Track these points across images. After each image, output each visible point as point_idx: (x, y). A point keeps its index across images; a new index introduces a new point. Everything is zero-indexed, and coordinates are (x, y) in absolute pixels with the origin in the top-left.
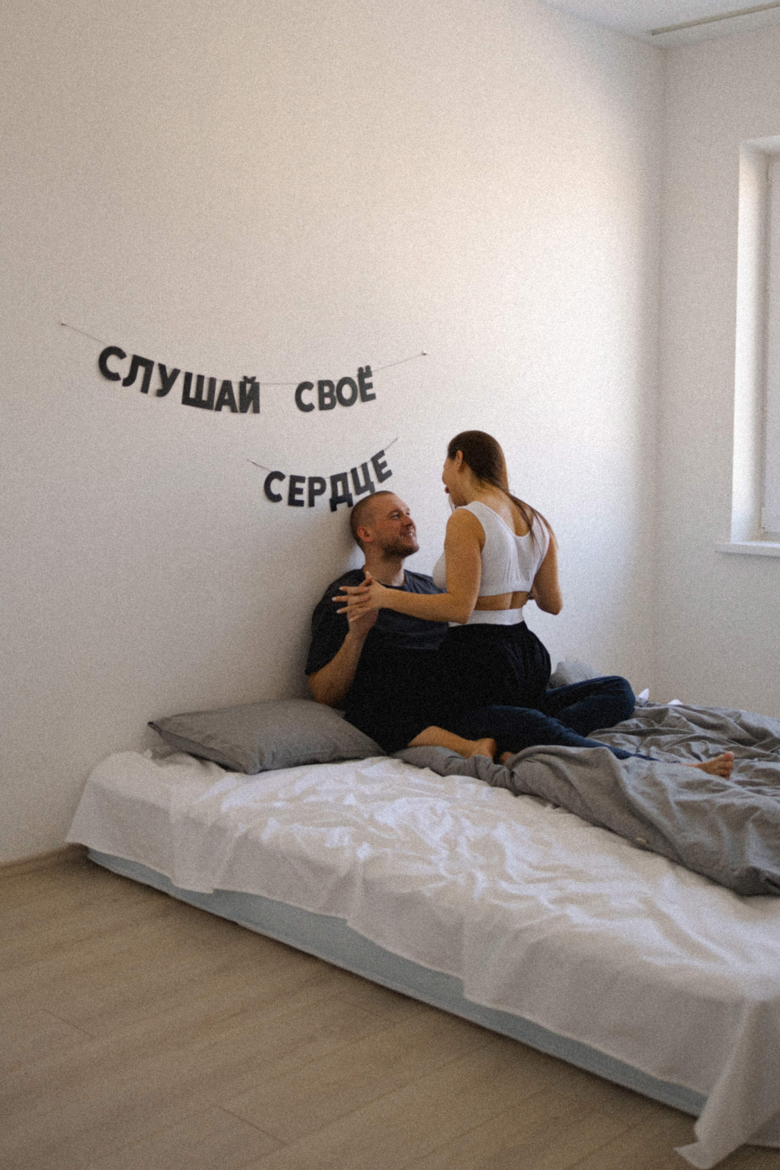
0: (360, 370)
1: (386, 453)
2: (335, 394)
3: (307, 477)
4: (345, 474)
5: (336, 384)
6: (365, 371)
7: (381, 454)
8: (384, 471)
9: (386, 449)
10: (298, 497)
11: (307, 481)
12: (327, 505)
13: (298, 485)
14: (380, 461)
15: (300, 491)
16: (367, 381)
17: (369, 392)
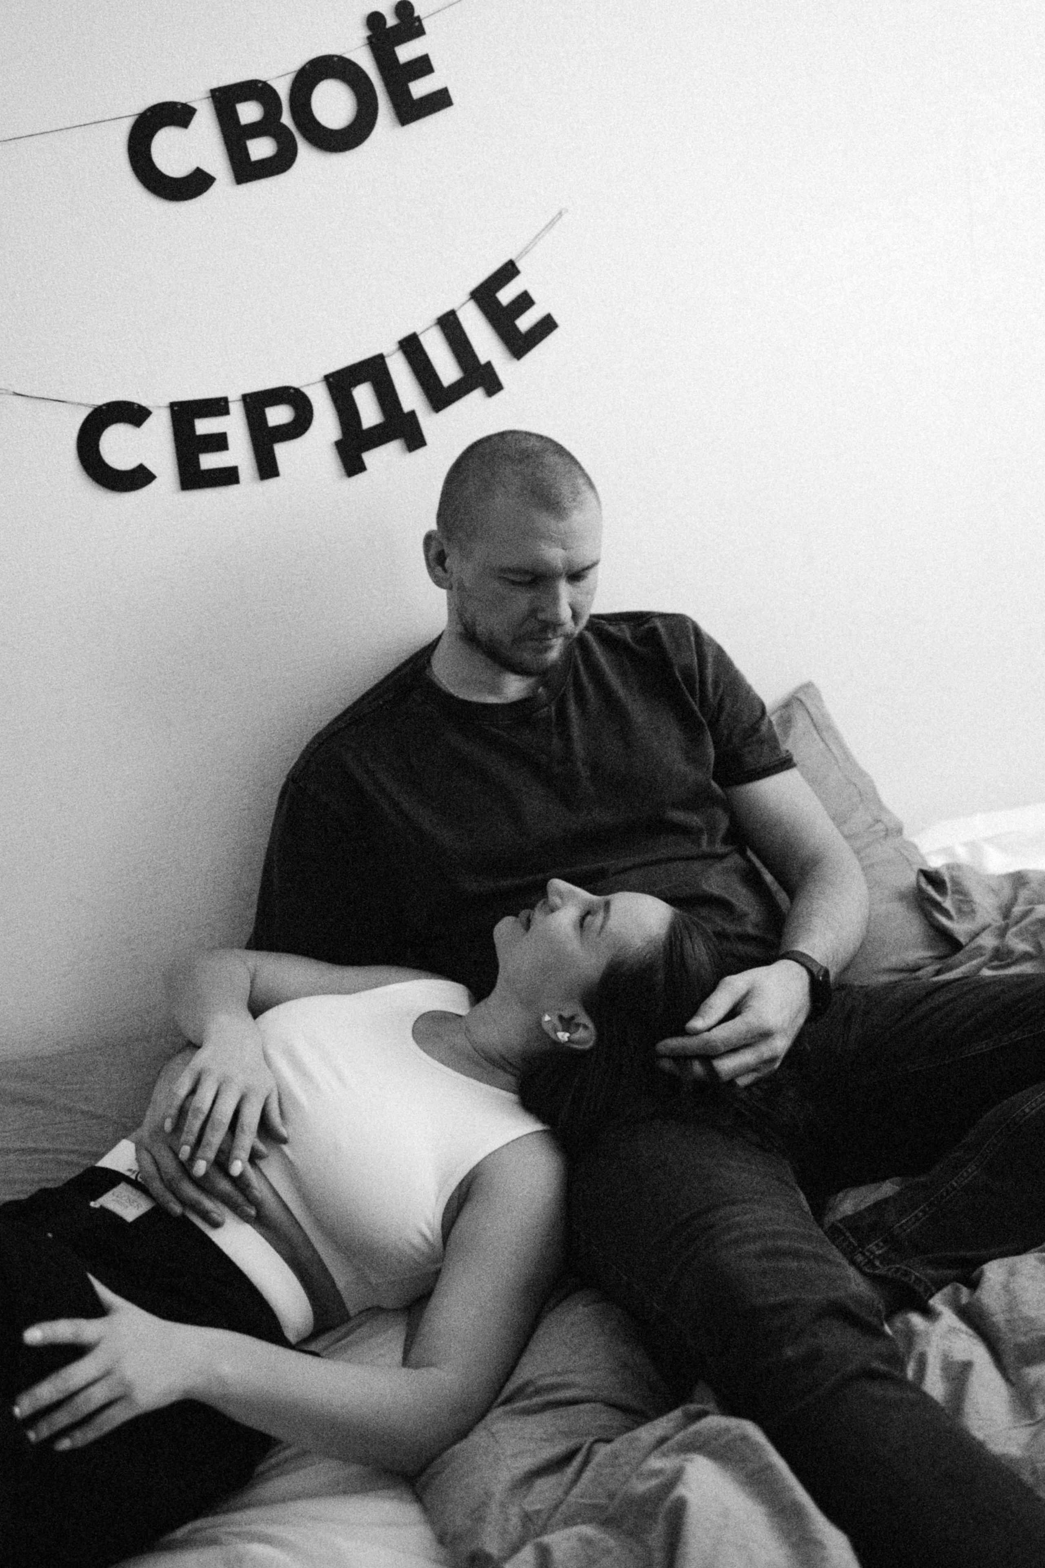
0: (375, 20)
1: (520, 265)
2: (286, 119)
3: (234, 395)
4: (379, 360)
5: (283, 89)
6: (391, 21)
7: (509, 271)
8: (525, 322)
9: (525, 251)
10: (209, 461)
11: (237, 410)
12: (331, 462)
13: (204, 426)
14: (506, 295)
15: (219, 442)
16: (406, 52)
17: (419, 88)
